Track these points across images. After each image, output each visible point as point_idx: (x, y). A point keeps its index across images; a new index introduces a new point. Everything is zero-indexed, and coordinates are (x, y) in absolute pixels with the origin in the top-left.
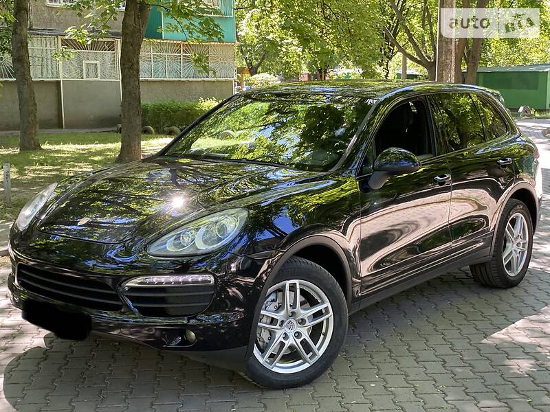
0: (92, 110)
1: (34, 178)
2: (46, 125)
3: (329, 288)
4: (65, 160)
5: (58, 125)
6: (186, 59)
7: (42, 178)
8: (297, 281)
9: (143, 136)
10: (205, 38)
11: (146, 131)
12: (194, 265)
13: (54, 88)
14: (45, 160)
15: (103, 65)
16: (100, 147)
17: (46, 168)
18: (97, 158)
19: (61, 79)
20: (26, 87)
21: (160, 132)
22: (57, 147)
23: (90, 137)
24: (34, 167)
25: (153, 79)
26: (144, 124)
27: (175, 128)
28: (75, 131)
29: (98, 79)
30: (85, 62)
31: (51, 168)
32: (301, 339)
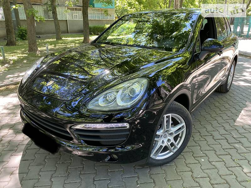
0: (76, 28)
1: (58, 48)
2: (64, 32)
3: (186, 116)
4: (68, 42)
5: (67, 32)
6: (101, 14)
7: (61, 48)
8: (170, 115)
9: (90, 35)
10: (107, 5)
11: (91, 34)
12: (115, 115)
13: (66, 22)
14: (62, 43)
15: (79, 15)
16: (78, 38)
17: (62, 45)
18: (77, 42)
19: (67, 19)
20: (56, 21)
21: (95, 34)
22: (66, 39)
23: (76, 36)
24: (59, 45)
25: (93, 19)
26: (90, 32)
27: (99, 33)
28: (72, 34)
29: (78, 19)
30: (74, 14)
31: (64, 45)
32: (171, 142)
